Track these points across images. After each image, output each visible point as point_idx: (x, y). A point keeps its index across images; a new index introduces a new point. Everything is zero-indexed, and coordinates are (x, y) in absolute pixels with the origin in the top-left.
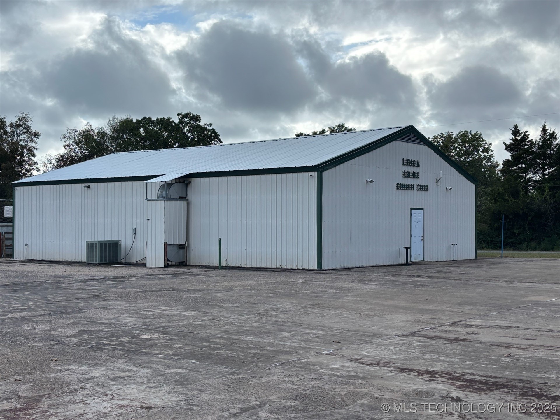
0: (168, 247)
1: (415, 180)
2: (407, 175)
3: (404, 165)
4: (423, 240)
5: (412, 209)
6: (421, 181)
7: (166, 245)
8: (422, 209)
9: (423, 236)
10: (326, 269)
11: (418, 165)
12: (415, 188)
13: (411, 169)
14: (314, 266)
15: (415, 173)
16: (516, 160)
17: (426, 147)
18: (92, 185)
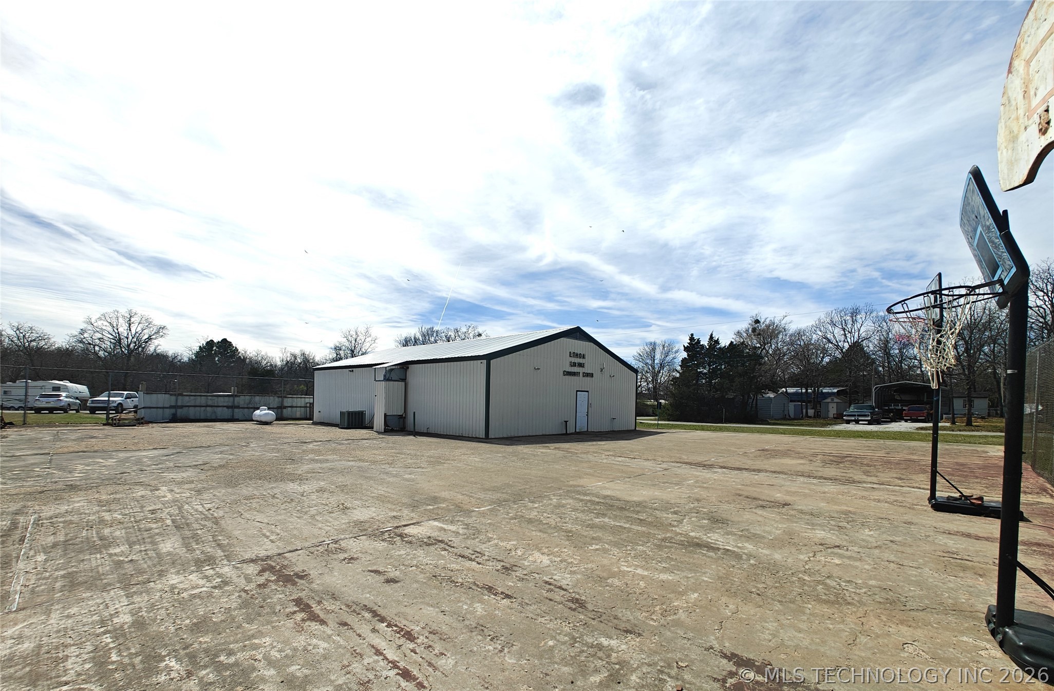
0: (387, 418)
1: (581, 368)
2: (573, 365)
3: (570, 356)
4: (587, 415)
5: (577, 391)
6: (587, 370)
7: (385, 415)
8: (588, 391)
9: (588, 412)
10: (493, 437)
11: (584, 357)
12: (581, 374)
13: (577, 360)
14: (482, 435)
15: (581, 364)
16: (691, 357)
17: (592, 344)
18: (354, 369)
